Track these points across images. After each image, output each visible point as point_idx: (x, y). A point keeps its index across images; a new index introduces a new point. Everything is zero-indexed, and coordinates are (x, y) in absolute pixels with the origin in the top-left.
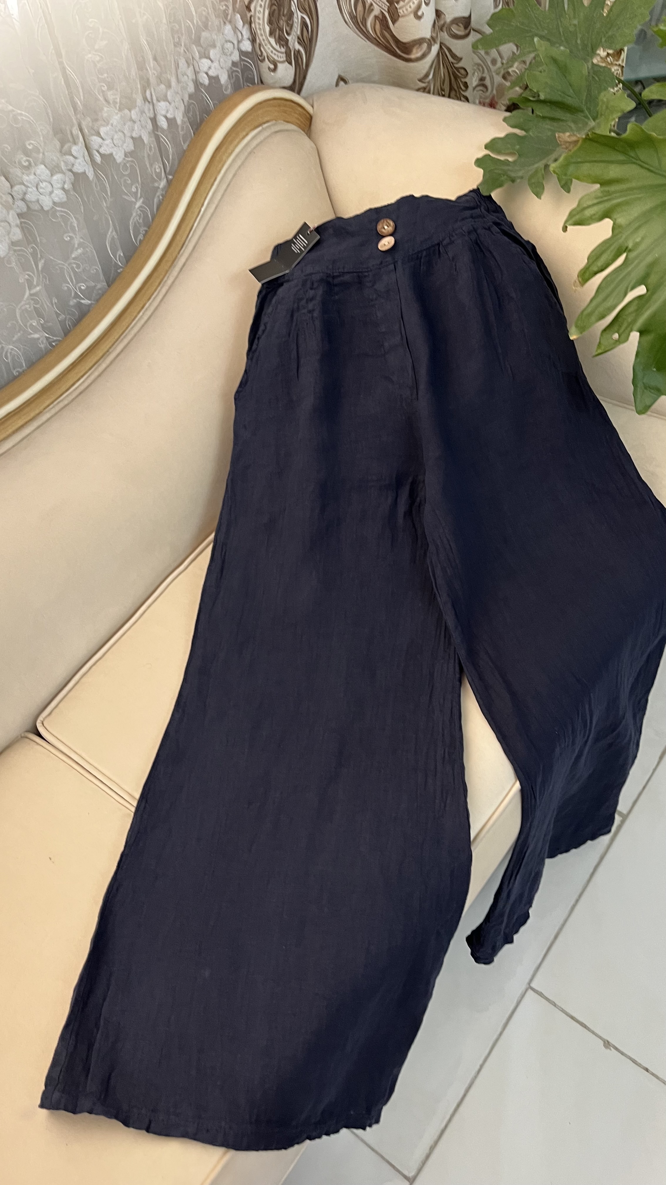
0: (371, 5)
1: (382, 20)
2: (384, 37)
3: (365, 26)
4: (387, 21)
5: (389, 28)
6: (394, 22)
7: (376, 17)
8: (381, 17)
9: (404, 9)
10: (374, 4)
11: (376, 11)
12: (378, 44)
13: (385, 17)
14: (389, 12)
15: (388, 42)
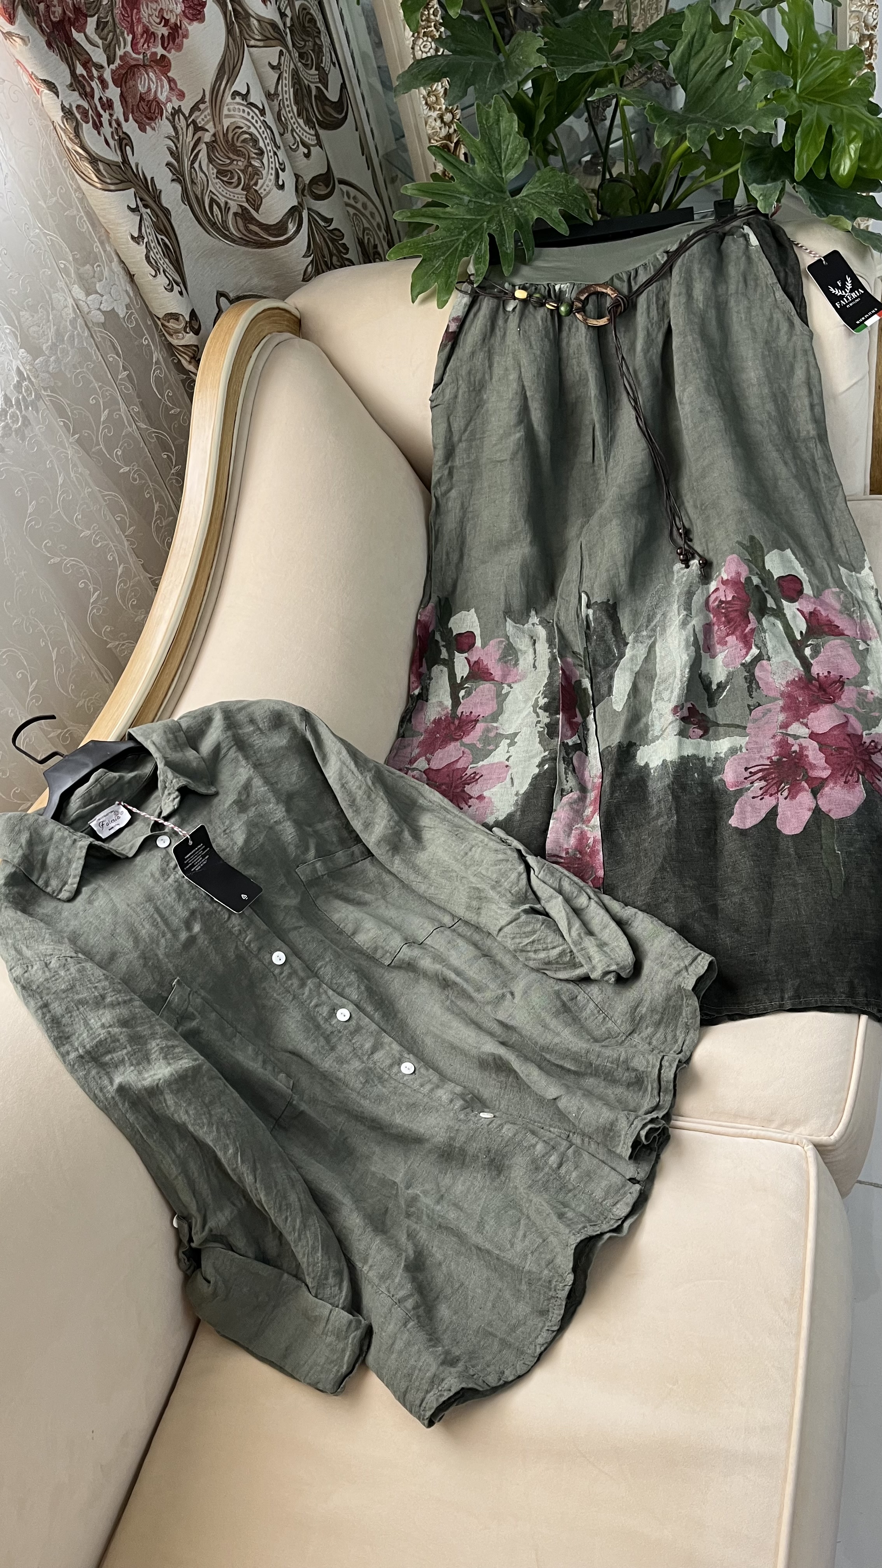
0: (226, 203)
1: (244, 216)
2: (250, 231)
3: (228, 231)
4: (249, 212)
5: (254, 219)
6: (257, 210)
7: (235, 214)
8: (240, 211)
9: (265, 187)
10: (229, 201)
11: (234, 208)
12: (247, 243)
13: (246, 208)
14: (247, 200)
15: (256, 234)
